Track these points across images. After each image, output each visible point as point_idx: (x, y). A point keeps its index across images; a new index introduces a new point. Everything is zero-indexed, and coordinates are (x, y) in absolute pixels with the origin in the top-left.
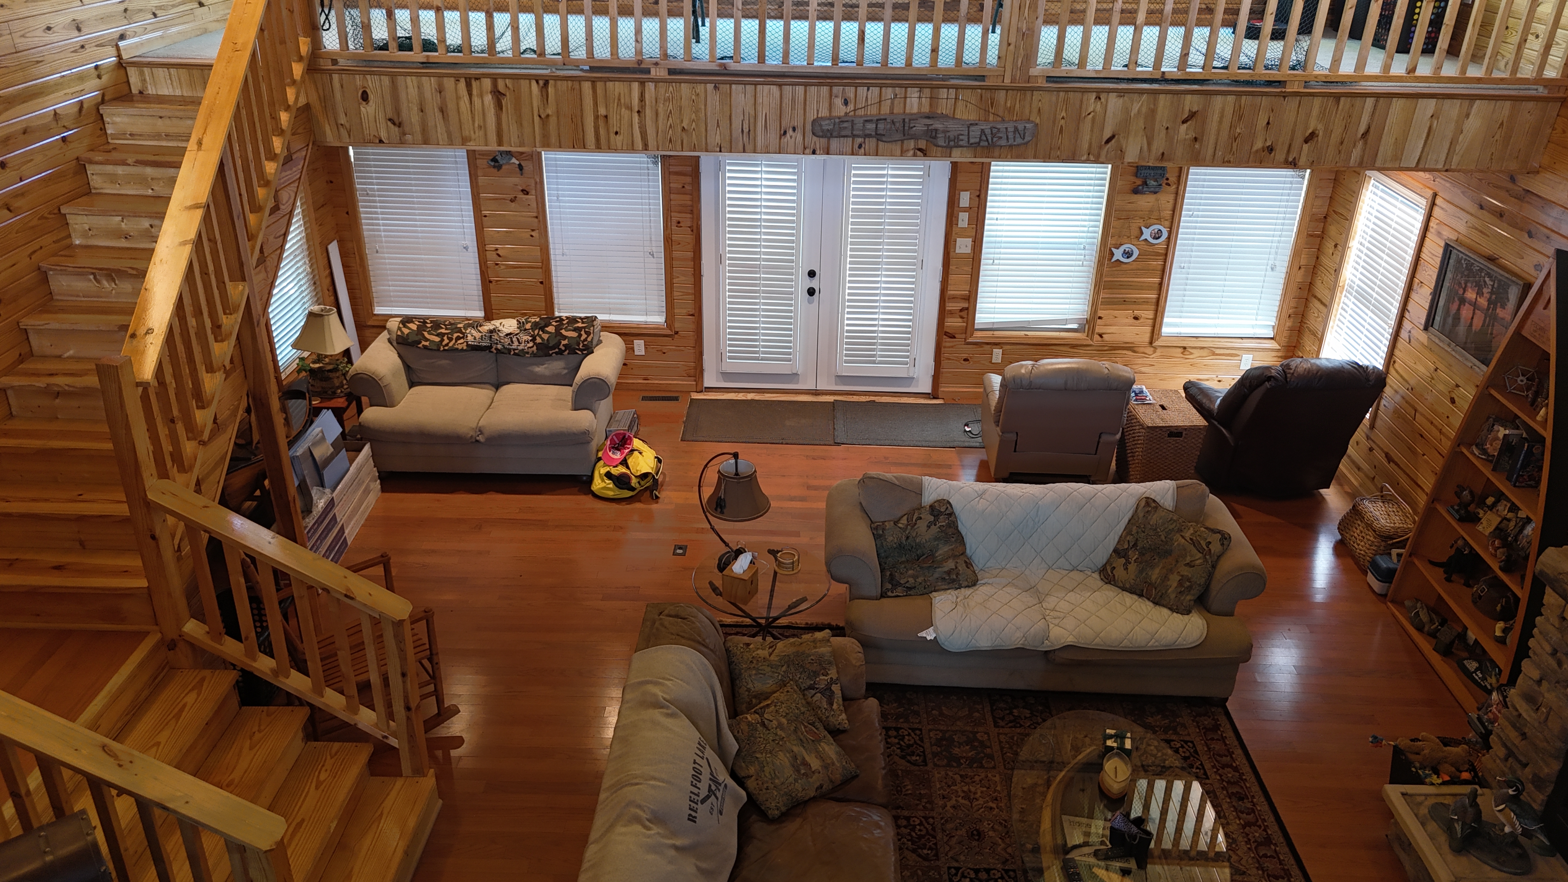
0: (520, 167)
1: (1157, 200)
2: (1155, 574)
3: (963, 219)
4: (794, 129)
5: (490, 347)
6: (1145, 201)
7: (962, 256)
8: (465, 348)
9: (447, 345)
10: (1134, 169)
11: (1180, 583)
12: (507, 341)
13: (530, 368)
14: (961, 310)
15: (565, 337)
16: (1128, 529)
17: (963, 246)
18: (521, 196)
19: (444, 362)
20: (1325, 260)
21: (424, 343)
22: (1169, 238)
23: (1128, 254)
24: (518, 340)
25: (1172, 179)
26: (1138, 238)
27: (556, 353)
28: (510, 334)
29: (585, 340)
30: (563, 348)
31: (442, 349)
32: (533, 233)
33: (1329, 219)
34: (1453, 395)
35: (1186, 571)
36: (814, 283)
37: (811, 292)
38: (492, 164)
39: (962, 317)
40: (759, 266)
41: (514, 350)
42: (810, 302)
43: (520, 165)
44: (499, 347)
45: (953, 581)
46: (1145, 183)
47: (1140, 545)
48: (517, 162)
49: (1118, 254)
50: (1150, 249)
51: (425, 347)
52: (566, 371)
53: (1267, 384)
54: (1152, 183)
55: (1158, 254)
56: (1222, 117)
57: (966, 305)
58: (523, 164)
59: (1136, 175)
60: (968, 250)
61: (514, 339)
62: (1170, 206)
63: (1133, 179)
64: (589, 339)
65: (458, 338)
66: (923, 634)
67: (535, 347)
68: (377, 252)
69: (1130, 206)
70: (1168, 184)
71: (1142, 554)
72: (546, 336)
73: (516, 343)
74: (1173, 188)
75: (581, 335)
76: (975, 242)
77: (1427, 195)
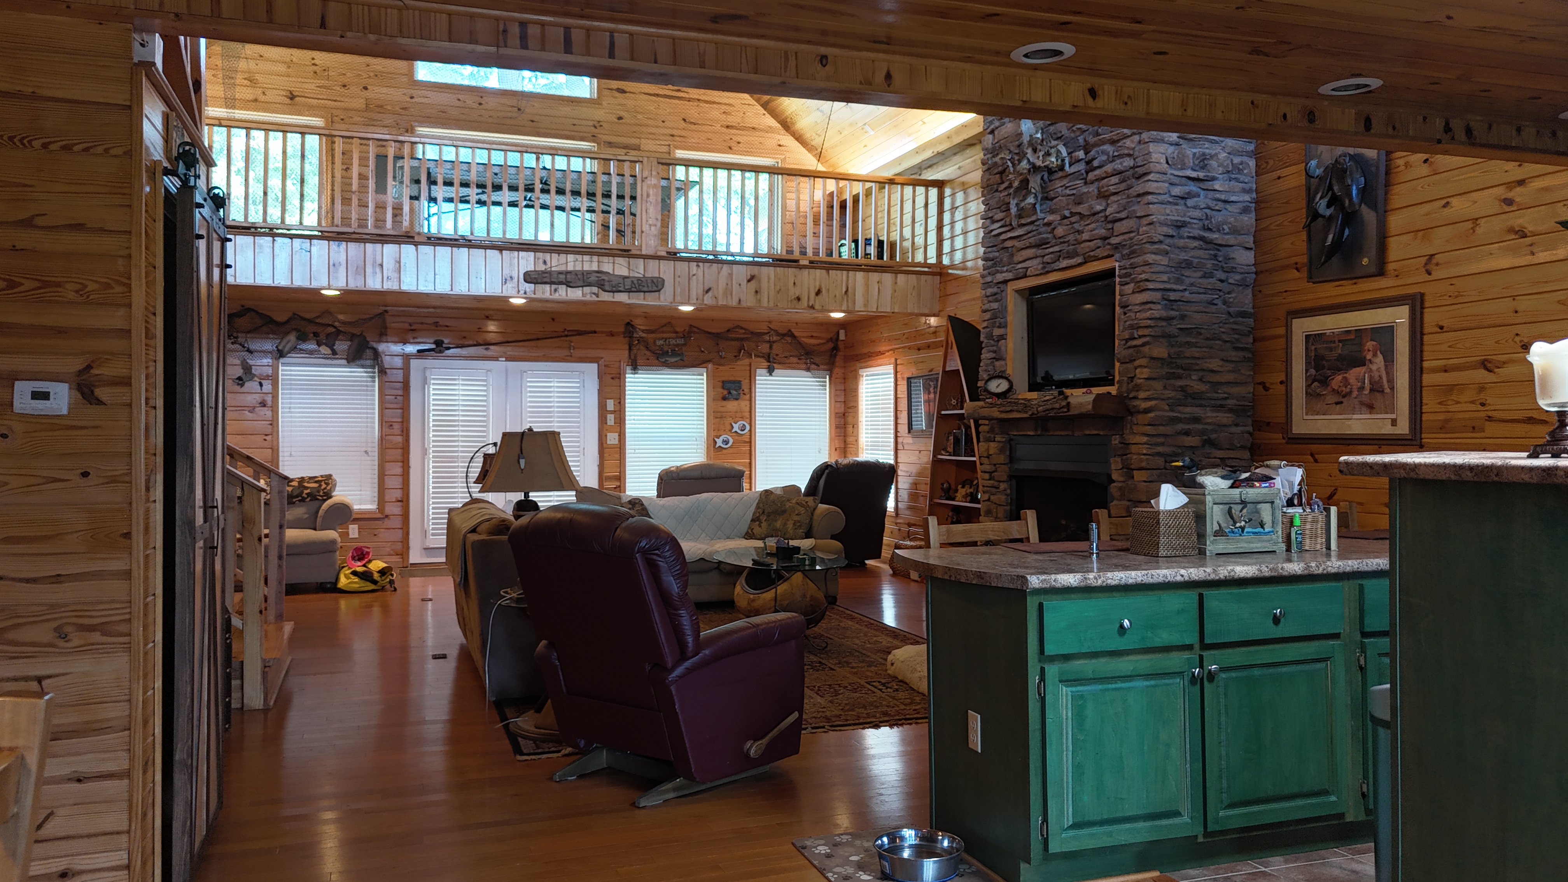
0: (260, 384)
1: (739, 404)
2: (778, 524)
3: (611, 419)
4: (512, 278)
6: (732, 405)
7: (612, 447)
10: (720, 384)
11: (794, 524)
14: (615, 488)
15: (307, 488)
16: (758, 507)
17: (612, 439)
18: (258, 408)
20: (848, 440)
22: (750, 430)
23: (726, 442)
25: (746, 391)
26: (731, 431)
27: (299, 501)
29: (324, 488)
30: (306, 497)
32: (266, 438)
35: (797, 518)
38: (237, 382)
40: (457, 457)
46: (730, 393)
47: (766, 512)
48: (258, 380)
49: (719, 442)
50: (740, 438)
52: (307, 516)
54: (734, 392)
55: (745, 442)
57: (618, 484)
58: (263, 382)
59: (723, 388)
60: (616, 442)
62: (748, 409)
63: (721, 390)
64: (328, 488)
69: (722, 409)
70: (744, 394)
71: (768, 516)
72: (290, 489)
74: (748, 396)
75: (320, 486)
76: (620, 436)
77: (893, 360)
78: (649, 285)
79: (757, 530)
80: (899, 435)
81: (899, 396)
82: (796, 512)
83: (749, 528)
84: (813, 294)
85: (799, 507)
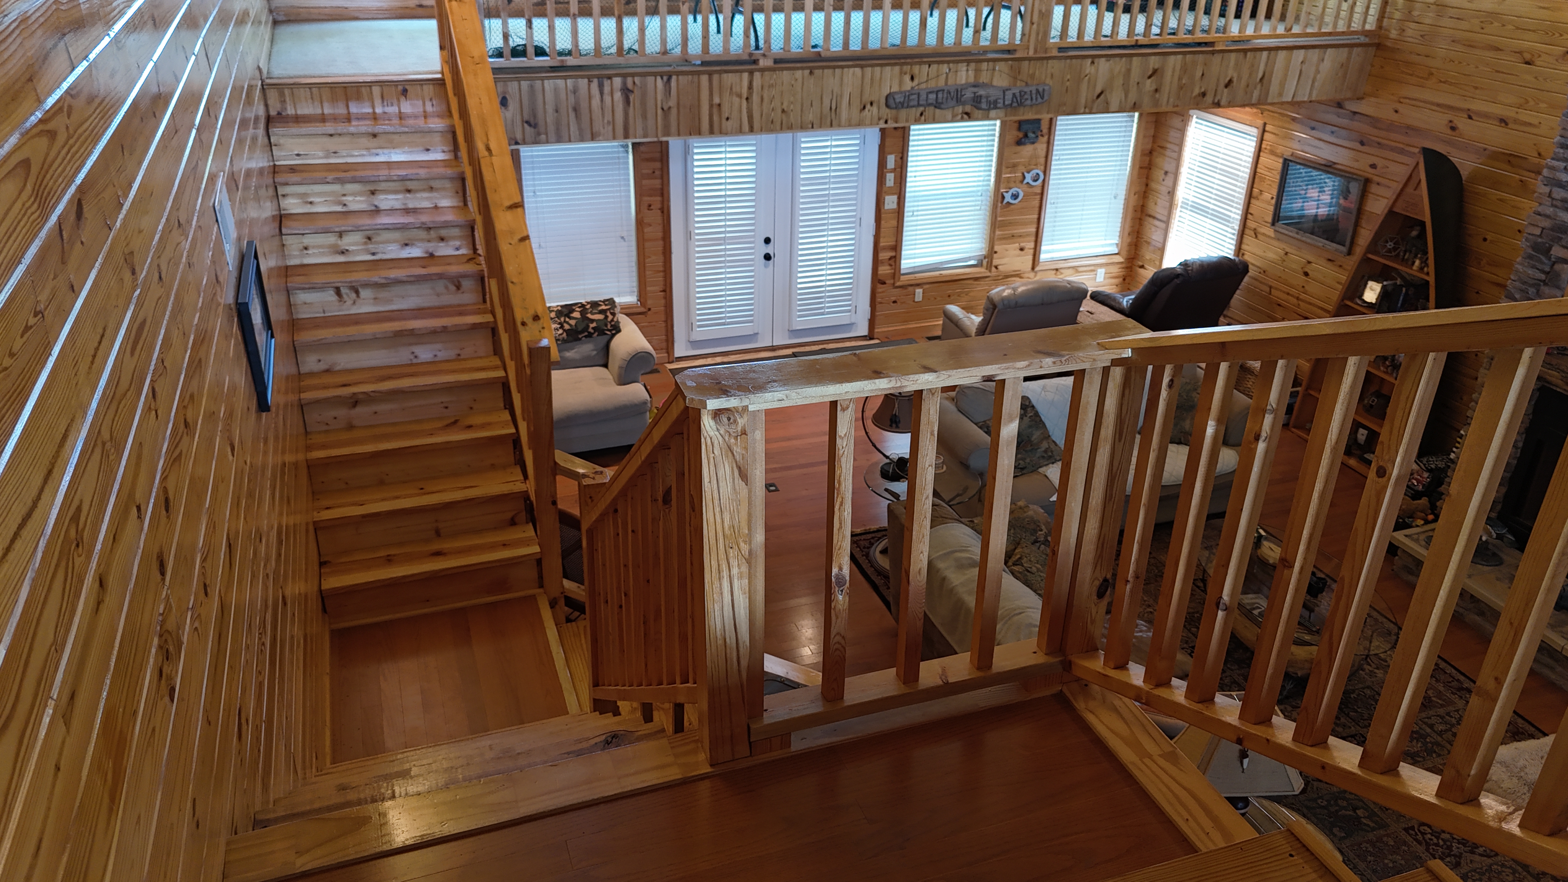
1: (1035, 149)
3: (890, 180)
4: (871, 104)
6: (1027, 150)
7: (889, 212)
10: (1016, 125)
14: (890, 259)
15: (592, 321)
17: (890, 202)
20: (1153, 185)
22: (1044, 180)
23: (1015, 196)
25: (1045, 131)
26: (1022, 182)
27: (585, 336)
29: (612, 320)
30: (592, 331)
33: (1155, 154)
34: (1306, 270)
36: (769, 249)
37: (767, 257)
39: (891, 265)
40: (724, 238)
42: (766, 266)
46: (1026, 136)
49: (1008, 198)
50: (1030, 190)
52: (595, 352)
53: (1177, 281)
54: (1031, 135)
55: (1036, 194)
56: (1174, 71)
57: (893, 254)
59: (1019, 129)
60: (895, 206)
62: (1043, 153)
63: (1017, 133)
67: (565, 334)
69: (1015, 156)
70: (1042, 136)
72: (573, 322)
74: (1046, 138)
75: (606, 317)
76: (899, 198)
78: (1034, 96)
80: (1249, 216)
81: (1258, 170)
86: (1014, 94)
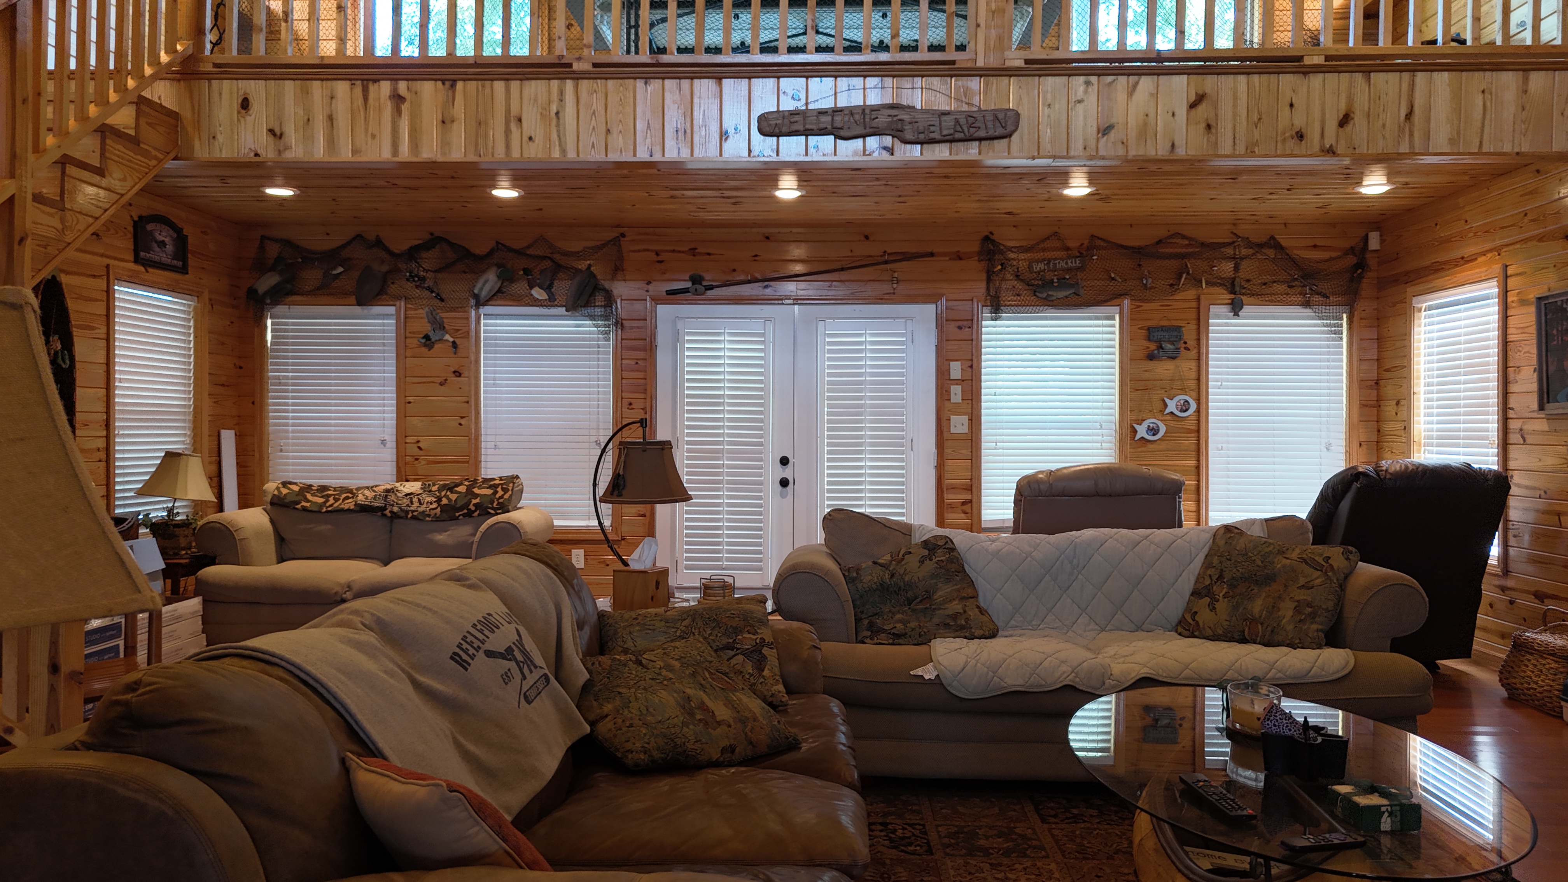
0: (454, 345)
1: (1178, 367)
2: (1257, 606)
3: (956, 393)
5: (383, 509)
6: (1164, 369)
7: (958, 438)
8: (352, 507)
9: (331, 506)
10: (1144, 332)
11: (1297, 610)
12: (406, 501)
13: (429, 536)
14: (963, 504)
15: (476, 496)
16: (1207, 564)
17: (959, 424)
18: (453, 379)
19: (324, 528)
20: (1387, 427)
21: (304, 504)
22: (1198, 411)
23: (1154, 431)
24: (419, 500)
25: (1191, 343)
26: (1162, 411)
27: (464, 515)
28: (411, 494)
29: (502, 497)
30: (473, 508)
31: (324, 510)
32: (463, 421)
33: (1382, 383)
35: (1302, 595)
36: (787, 473)
37: (784, 483)
38: (423, 341)
39: (965, 513)
40: (721, 451)
41: (413, 511)
42: (783, 496)
43: (454, 342)
44: (395, 509)
45: (962, 628)
46: (1161, 347)
47: (1227, 576)
48: (451, 340)
49: (1142, 431)
50: (1179, 425)
51: (304, 509)
53: (1357, 484)
54: (1168, 346)
55: (1189, 431)
56: (1235, 100)
57: (969, 497)
58: (457, 341)
59: (1149, 339)
60: (965, 429)
61: (415, 500)
62: (1193, 374)
63: (1146, 343)
64: (506, 497)
65: (347, 498)
66: (919, 672)
67: (439, 509)
68: (281, 451)
69: (1147, 375)
70: (1187, 349)
71: (1232, 586)
72: (453, 497)
73: (416, 504)
74: (1194, 352)
75: (496, 492)
76: (971, 420)
77: (1497, 268)
78: (990, 125)
79: (1205, 617)
80: (1511, 414)
81: (1511, 338)
82: (1302, 581)
83: (1188, 609)
84: (1332, 125)
85: (1308, 570)
86: (957, 121)
